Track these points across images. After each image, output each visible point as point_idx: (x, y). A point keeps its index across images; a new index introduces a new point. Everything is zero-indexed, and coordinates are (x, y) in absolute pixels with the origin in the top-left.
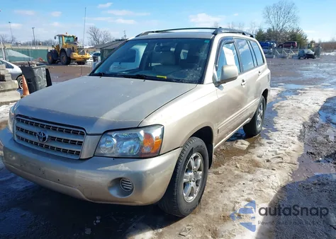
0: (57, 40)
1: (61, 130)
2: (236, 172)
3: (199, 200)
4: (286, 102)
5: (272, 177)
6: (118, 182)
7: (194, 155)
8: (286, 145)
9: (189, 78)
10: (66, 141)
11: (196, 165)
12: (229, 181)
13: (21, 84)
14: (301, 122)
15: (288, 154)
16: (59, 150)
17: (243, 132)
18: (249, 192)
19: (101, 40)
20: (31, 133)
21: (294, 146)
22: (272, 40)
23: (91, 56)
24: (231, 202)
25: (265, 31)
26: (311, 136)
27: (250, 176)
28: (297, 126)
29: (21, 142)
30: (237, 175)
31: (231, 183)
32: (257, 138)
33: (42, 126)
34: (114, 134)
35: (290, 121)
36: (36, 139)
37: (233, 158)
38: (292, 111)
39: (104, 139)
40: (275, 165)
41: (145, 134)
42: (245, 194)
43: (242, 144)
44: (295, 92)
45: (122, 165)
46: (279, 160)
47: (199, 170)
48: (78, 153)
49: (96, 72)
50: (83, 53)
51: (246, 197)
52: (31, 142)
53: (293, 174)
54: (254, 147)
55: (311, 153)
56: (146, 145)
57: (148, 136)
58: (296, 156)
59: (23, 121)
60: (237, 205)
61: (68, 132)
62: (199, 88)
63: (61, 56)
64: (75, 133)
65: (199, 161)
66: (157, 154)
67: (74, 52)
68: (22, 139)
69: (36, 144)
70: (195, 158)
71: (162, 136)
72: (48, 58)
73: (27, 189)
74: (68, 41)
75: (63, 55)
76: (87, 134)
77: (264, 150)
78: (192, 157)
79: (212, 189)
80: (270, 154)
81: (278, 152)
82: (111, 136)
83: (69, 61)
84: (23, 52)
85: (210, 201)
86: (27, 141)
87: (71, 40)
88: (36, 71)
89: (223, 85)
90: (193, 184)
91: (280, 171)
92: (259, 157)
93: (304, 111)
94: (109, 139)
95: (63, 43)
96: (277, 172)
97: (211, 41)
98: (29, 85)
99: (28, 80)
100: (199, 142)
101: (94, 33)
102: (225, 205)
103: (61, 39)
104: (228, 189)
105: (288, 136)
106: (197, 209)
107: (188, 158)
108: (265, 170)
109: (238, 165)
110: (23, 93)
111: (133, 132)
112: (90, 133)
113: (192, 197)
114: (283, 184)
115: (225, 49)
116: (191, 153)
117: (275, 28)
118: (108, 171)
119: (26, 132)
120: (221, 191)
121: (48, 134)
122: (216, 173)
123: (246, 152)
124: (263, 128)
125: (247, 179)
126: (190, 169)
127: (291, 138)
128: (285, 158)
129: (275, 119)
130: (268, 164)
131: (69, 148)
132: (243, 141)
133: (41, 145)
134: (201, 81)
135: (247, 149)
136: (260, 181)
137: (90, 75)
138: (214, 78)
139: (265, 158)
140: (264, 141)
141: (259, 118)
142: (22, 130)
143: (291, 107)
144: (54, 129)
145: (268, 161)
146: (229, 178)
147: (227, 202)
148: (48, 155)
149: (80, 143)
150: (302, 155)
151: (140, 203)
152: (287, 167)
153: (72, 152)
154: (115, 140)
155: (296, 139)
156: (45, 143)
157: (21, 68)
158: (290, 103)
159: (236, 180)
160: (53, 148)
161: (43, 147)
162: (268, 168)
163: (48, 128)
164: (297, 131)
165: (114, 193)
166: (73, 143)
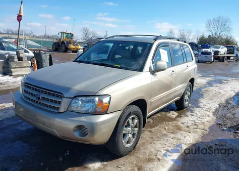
0: (60, 35)
1: (49, 94)
2: (164, 132)
3: (134, 147)
4: (211, 88)
5: (188, 138)
6: (80, 128)
7: (132, 116)
8: (203, 118)
9: (134, 67)
10: (52, 101)
11: (133, 124)
12: (158, 137)
13: (33, 63)
14: (219, 103)
15: (203, 123)
16: (47, 106)
17: (175, 106)
18: (169, 145)
19: (90, 36)
20: (32, 94)
21: (208, 119)
22: (212, 44)
23: (82, 47)
24: (156, 150)
25: (206, 37)
26: (223, 113)
27: (172, 135)
28: (214, 105)
29: (26, 100)
30: (164, 134)
31: (159, 138)
32: (184, 111)
33: (39, 91)
34: (80, 99)
35: (210, 102)
36: (34, 98)
37: (165, 123)
38: (215, 95)
39: (74, 101)
40: (191, 130)
41: (99, 100)
42: (166, 146)
43: (173, 114)
44: (220, 82)
45: (83, 117)
46: (195, 127)
47: (136, 127)
48: (58, 108)
49: (78, 60)
50: (77, 45)
51: (166, 148)
52: (32, 100)
53: (203, 137)
54: (181, 117)
55: (220, 124)
56: (99, 107)
57: (101, 101)
58: (208, 125)
59: (28, 87)
60: (159, 153)
61: (53, 95)
62: (139, 74)
63: (61, 46)
64: (58, 96)
65: (136, 121)
66: (105, 113)
67: (70, 44)
68: (27, 98)
69: (34, 101)
70: (133, 119)
71: (109, 102)
72: (53, 47)
73: (28, 130)
74: (67, 36)
75: (63, 45)
76: (64, 97)
77: (187, 119)
78: (131, 118)
79: (145, 141)
80: (190, 122)
81: (196, 121)
82: (78, 99)
83: (66, 50)
84: (37, 42)
85: (142, 148)
86: (29, 99)
87: (69, 36)
88: (43, 56)
89: (156, 73)
90: (130, 136)
91: (194, 134)
92: (182, 124)
93: (223, 95)
94: (77, 101)
95: (64, 38)
96: (192, 135)
97: (152, 45)
98: (37, 64)
99: (37, 62)
100: (136, 108)
101: (86, 32)
102: (151, 152)
103: (62, 35)
104: (155, 142)
105: (206, 112)
106: (132, 153)
107: (127, 118)
108: (184, 133)
109: (166, 128)
110: (33, 70)
111: (92, 98)
112: (65, 96)
113: (129, 144)
114: (194, 142)
115: (161, 50)
116: (130, 114)
117: (214, 35)
118: (74, 120)
119: (30, 93)
120: (151, 143)
121: (42, 95)
122: (151, 131)
123: (175, 119)
124: (190, 105)
125: (170, 137)
126: (128, 125)
127: (208, 113)
128: (200, 126)
129: (201, 100)
130: (187, 129)
131: (53, 105)
132: (174, 112)
133: (37, 102)
134: (141, 70)
135: (176, 117)
136: (178, 139)
137: (74, 61)
138: (150, 68)
139: (186, 125)
140: (189, 114)
141: (186, 97)
142: (27, 92)
143: (214, 92)
144: (46, 93)
145: (188, 127)
146: (159, 135)
147: (152, 150)
148: (41, 109)
149: (60, 103)
150: (213, 125)
151: (93, 142)
152: (200, 132)
153: (54, 108)
154: (80, 102)
155: (211, 114)
156: (39, 101)
157: (34, 53)
158: (214, 89)
159: (163, 137)
160: (44, 104)
161: (38, 103)
162: (187, 132)
163: (42, 92)
164: (214, 109)
165: (77, 135)
166: (56, 102)
